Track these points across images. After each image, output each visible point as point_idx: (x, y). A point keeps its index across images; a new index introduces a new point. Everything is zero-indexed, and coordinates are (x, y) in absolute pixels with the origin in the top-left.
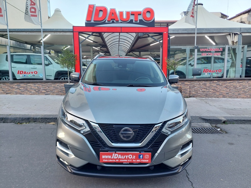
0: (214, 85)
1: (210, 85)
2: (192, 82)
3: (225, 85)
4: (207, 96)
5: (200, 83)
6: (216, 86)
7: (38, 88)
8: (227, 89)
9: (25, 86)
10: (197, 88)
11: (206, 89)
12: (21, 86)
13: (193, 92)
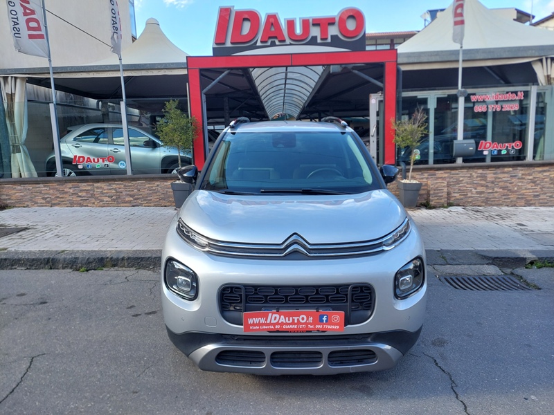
0: (505, 177)
1: (496, 178)
2: (453, 172)
3: (531, 177)
4: (488, 202)
5: (471, 174)
6: (509, 179)
7: (117, 192)
8: (536, 185)
9: (89, 188)
10: (465, 186)
11: (487, 186)
12: (81, 188)
13: (456, 195)
